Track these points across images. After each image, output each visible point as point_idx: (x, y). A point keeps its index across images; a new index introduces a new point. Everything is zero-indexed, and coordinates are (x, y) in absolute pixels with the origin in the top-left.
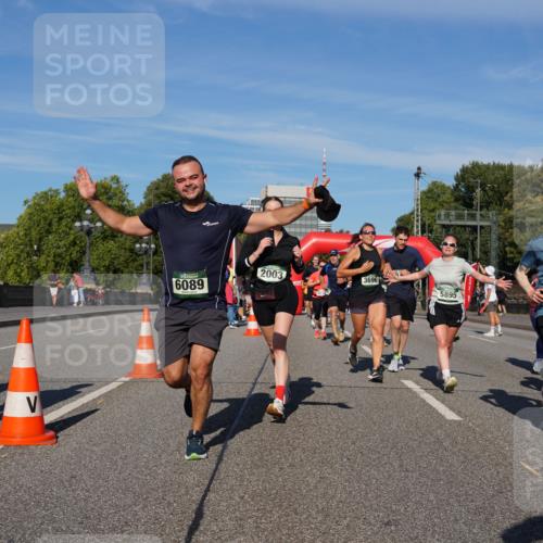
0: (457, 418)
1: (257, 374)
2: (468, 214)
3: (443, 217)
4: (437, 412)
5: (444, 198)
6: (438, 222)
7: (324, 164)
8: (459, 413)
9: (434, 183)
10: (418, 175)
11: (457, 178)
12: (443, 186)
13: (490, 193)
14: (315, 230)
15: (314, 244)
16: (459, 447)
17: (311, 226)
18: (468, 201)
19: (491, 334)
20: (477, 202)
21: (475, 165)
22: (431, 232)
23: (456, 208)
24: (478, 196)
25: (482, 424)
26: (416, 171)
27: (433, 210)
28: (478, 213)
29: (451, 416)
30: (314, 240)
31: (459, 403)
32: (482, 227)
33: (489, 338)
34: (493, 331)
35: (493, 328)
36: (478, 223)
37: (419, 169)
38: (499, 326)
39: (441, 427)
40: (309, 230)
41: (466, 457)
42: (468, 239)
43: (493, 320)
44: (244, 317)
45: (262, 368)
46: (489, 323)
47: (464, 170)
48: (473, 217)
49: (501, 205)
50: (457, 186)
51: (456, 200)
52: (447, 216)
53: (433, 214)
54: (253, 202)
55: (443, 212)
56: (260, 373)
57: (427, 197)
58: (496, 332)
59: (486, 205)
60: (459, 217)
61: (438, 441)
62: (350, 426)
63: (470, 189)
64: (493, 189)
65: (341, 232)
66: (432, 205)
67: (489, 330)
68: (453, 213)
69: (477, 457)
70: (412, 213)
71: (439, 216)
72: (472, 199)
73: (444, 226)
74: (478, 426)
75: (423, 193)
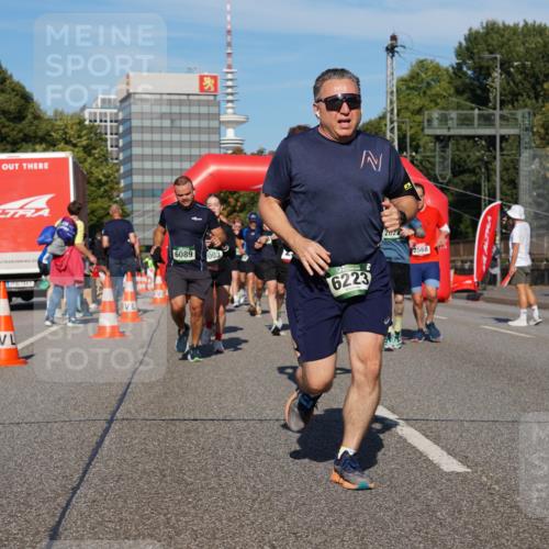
0: (461, 468)
1: (114, 403)
2: (480, 115)
3: (436, 123)
4: (427, 460)
5: (437, 89)
6: (427, 131)
7: (229, 32)
8: (464, 460)
9: (421, 63)
10: (391, 50)
11: (459, 54)
12: (437, 68)
13: (519, 77)
14: (215, 151)
15: (212, 175)
16: (465, 518)
17: (209, 144)
18: (479, 92)
19: (521, 322)
20: (495, 95)
21: (492, 29)
22: (416, 149)
23: (459, 107)
24: (497, 84)
25: (504, 478)
26: (388, 42)
27: (419, 111)
28: (498, 112)
29: (450, 464)
30: (212, 168)
31: (464, 444)
32: (503, 138)
33: (518, 329)
34: (523, 317)
35: (524, 313)
36: (498, 130)
37: (394, 38)
38: (535, 307)
39: (432, 485)
40: (204, 151)
41: (477, 537)
42: (480, 159)
43: (524, 298)
44: (93, 306)
45: (124, 394)
46: (517, 303)
47: (473, 38)
48: (487, 120)
49: (537, 98)
50: (459, 66)
51: (459, 92)
52: (444, 120)
53: (418, 118)
54: (106, 103)
55: (436, 114)
56: (121, 401)
57: (408, 88)
58: (530, 318)
59: (511, 99)
60: (465, 121)
61: (429, 510)
62: (276, 489)
63: (483, 72)
64: (522, 70)
65: (261, 152)
66: (418, 102)
67: (517, 316)
68: (454, 114)
69: (496, 536)
70: (383, 118)
71: (429, 121)
72: (486, 90)
73: (437, 138)
74: (497, 482)
75: (402, 80)
